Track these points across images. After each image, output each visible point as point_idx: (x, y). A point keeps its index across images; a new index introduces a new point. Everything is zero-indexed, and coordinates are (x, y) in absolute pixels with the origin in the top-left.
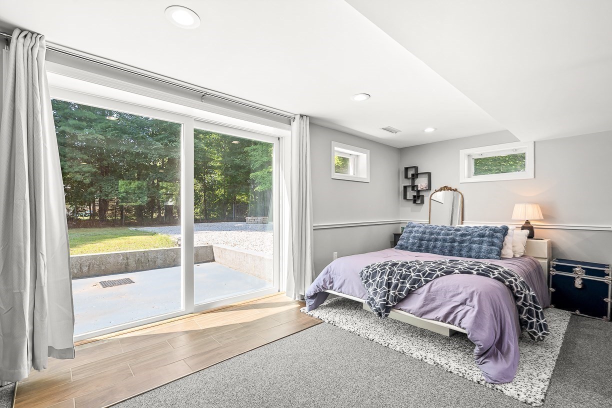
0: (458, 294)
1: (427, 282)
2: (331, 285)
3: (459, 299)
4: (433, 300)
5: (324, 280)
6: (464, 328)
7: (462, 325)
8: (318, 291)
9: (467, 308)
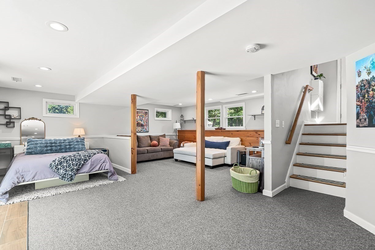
0: (102, 160)
1: (89, 159)
2: (23, 179)
3: (102, 161)
4: (93, 165)
5: (17, 178)
6: (107, 170)
7: (106, 169)
8: (14, 186)
9: (105, 163)
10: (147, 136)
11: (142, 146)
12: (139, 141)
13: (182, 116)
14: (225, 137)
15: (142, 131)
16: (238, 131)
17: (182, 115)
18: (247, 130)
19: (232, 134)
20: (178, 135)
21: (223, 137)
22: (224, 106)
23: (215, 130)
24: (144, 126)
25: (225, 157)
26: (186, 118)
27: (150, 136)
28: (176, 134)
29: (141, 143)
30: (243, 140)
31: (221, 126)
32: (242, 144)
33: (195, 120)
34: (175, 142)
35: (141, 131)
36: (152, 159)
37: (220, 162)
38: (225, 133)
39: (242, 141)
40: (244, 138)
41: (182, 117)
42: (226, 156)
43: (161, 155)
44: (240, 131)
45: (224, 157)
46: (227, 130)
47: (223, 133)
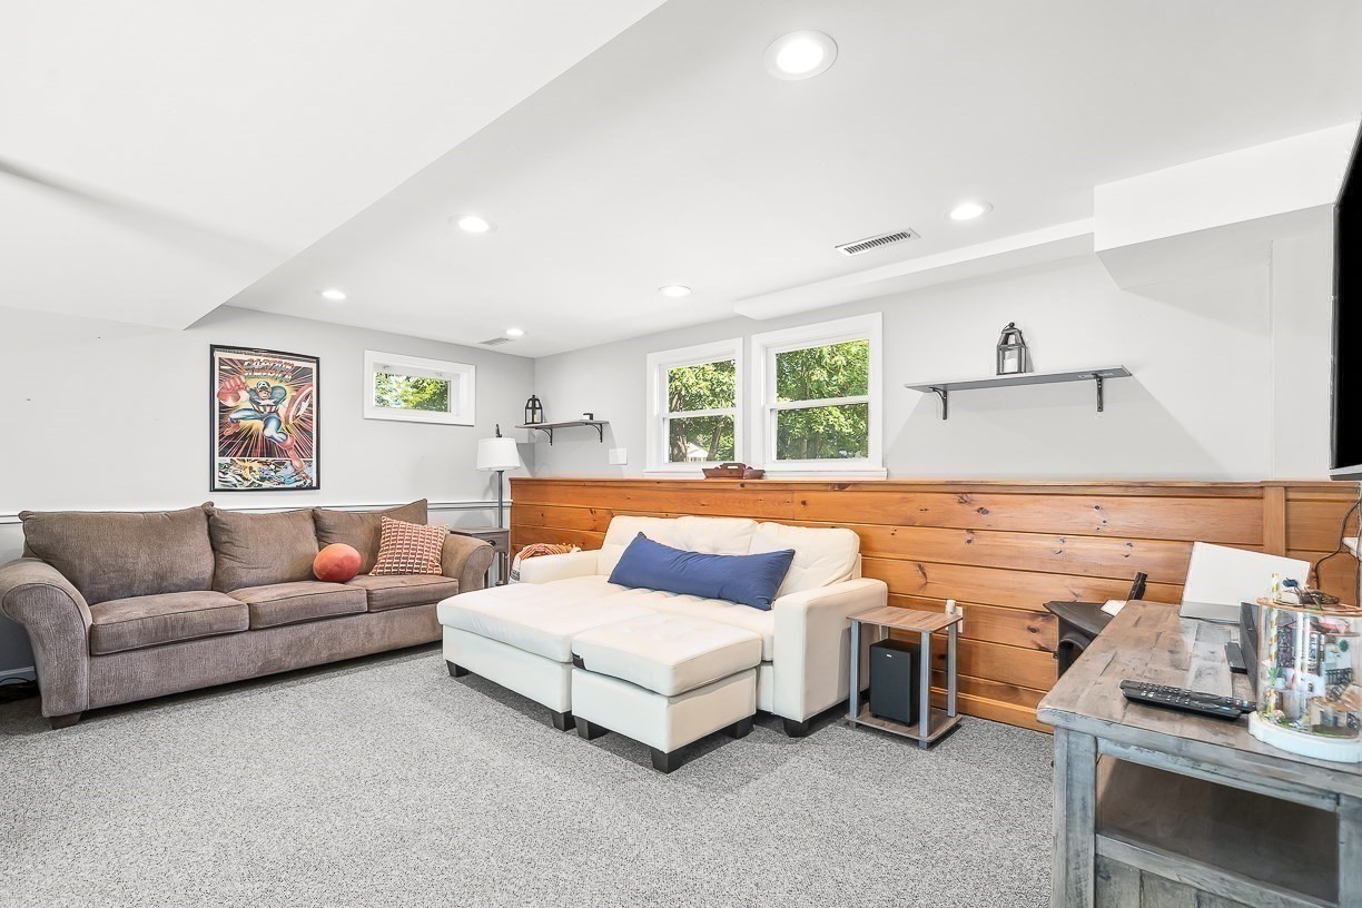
10: (292, 515)
11: (244, 575)
12: (226, 548)
13: (534, 404)
14: (760, 519)
15: (266, 485)
16: (842, 486)
17: (534, 399)
18: (893, 479)
19: (804, 503)
20: (513, 507)
21: (750, 521)
22: (758, 340)
23: (702, 477)
24: (283, 452)
25: (766, 669)
26: (555, 416)
27: (315, 516)
28: (501, 502)
29: (233, 557)
30: (874, 545)
31: (738, 459)
32: (866, 572)
33: (601, 426)
34: (470, 549)
35: (262, 479)
36: (292, 663)
37: (733, 704)
38: (760, 496)
39: (865, 548)
40: (881, 535)
41: (534, 408)
42: (771, 662)
43: (369, 634)
44: (855, 484)
45: (758, 668)
46: (769, 478)
47: (750, 496)
